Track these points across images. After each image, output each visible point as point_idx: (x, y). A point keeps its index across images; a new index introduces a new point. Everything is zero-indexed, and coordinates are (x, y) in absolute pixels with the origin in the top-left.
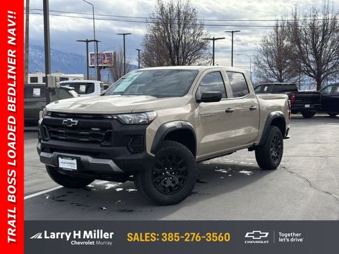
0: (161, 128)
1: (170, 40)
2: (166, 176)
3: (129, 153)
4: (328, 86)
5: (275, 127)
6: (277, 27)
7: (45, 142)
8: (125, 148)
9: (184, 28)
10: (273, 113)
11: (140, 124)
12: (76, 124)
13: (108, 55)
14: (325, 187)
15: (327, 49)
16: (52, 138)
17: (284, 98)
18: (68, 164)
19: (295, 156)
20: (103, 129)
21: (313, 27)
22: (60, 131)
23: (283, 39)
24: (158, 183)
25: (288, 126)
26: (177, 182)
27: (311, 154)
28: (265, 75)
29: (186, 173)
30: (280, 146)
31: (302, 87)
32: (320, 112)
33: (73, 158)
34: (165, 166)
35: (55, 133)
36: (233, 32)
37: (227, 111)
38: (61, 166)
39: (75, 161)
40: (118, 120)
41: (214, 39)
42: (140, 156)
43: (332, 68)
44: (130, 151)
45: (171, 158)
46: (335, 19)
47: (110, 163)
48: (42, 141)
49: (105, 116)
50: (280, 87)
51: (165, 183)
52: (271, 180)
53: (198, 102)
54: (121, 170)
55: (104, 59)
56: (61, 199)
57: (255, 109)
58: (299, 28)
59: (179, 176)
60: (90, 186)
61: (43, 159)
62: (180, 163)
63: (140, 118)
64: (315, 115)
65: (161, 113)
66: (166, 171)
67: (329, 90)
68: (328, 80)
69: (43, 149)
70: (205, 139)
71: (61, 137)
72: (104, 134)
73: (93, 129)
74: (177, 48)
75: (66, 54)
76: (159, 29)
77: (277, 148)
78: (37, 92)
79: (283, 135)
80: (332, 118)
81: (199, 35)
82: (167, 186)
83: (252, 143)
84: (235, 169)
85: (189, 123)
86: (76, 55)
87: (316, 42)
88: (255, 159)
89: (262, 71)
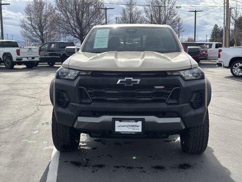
3: (193, 109)
8: (189, 104)
12: (138, 83)
18: (128, 127)
33: (137, 120)
38: (117, 129)
39: (140, 123)
47: (180, 121)
73: (156, 87)
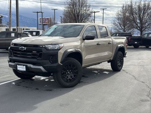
0: (66, 52)
1: (75, 12)
2: (68, 74)
3: (50, 63)
4: (145, 34)
5: (120, 52)
6: (123, 7)
7: (11, 58)
8: (48, 61)
9: (81, 7)
10: (119, 45)
11: (55, 50)
12: (25, 49)
13: (48, 19)
14: (142, 80)
15: (145, 17)
16: (14, 56)
17: (124, 39)
18: (21, 68)
19: (129, 65)
20: (38, 52)
21: (139, 7)
22: (18, 52)
23: (126, 13)
24: (64, 77)
25: (126, 51)
26: (73, 77)
27: (136, 64)
28: (118, 28)
29: (77, 73)
30: (122, 61)
31: (134, 34)
32: (141, 45)
33: (24, 65)
34: (68, 69)
35: (16, 53)
36: (103, 9)
37: (97, 44)
38: (18, 69)
39: (25, 67)
40: (45, 48)
41: (95, 12)
42: (55, 65)
43: (147, 26)
44: (50, 62)
45: (70, 66)
46: (149, 4)
47: (41, 68)
48: (10, 57)
49: (39, 46)
50: (124, 34)
51: (67, 77)
52: (117, 76)
53: (84, 40)
54: (46, 71)
55: (46, 21)
56: (19, 84)
57: (111, 43)
58: (133, 8)
59: (74, 74)
60: (33, 78)
61: (10, 66)
62: (74, 68)
63: (56, 47)
64: (139, 47)
65: (66, 45)
66: (68, 72)
67: (146, 36)
68: (145, 31)
69: (10, 61)
70: (87, 57)
71: (18, 56)
72: (38, 54)
73: (33, 52)
74: (78, 16)
75: (29, 18)
76: (70, 7)
77: (121, 61)
78: (13, 35)
79: (124, 56)
80: (147, 48)
81: (88, 10)
82: (68, 79)
83: (109, 59)
84: (101, 71)
85: (79, 50)
86: (33, 19)
87: (141, 14)
88: (111, 67)
89: (116, 27)
